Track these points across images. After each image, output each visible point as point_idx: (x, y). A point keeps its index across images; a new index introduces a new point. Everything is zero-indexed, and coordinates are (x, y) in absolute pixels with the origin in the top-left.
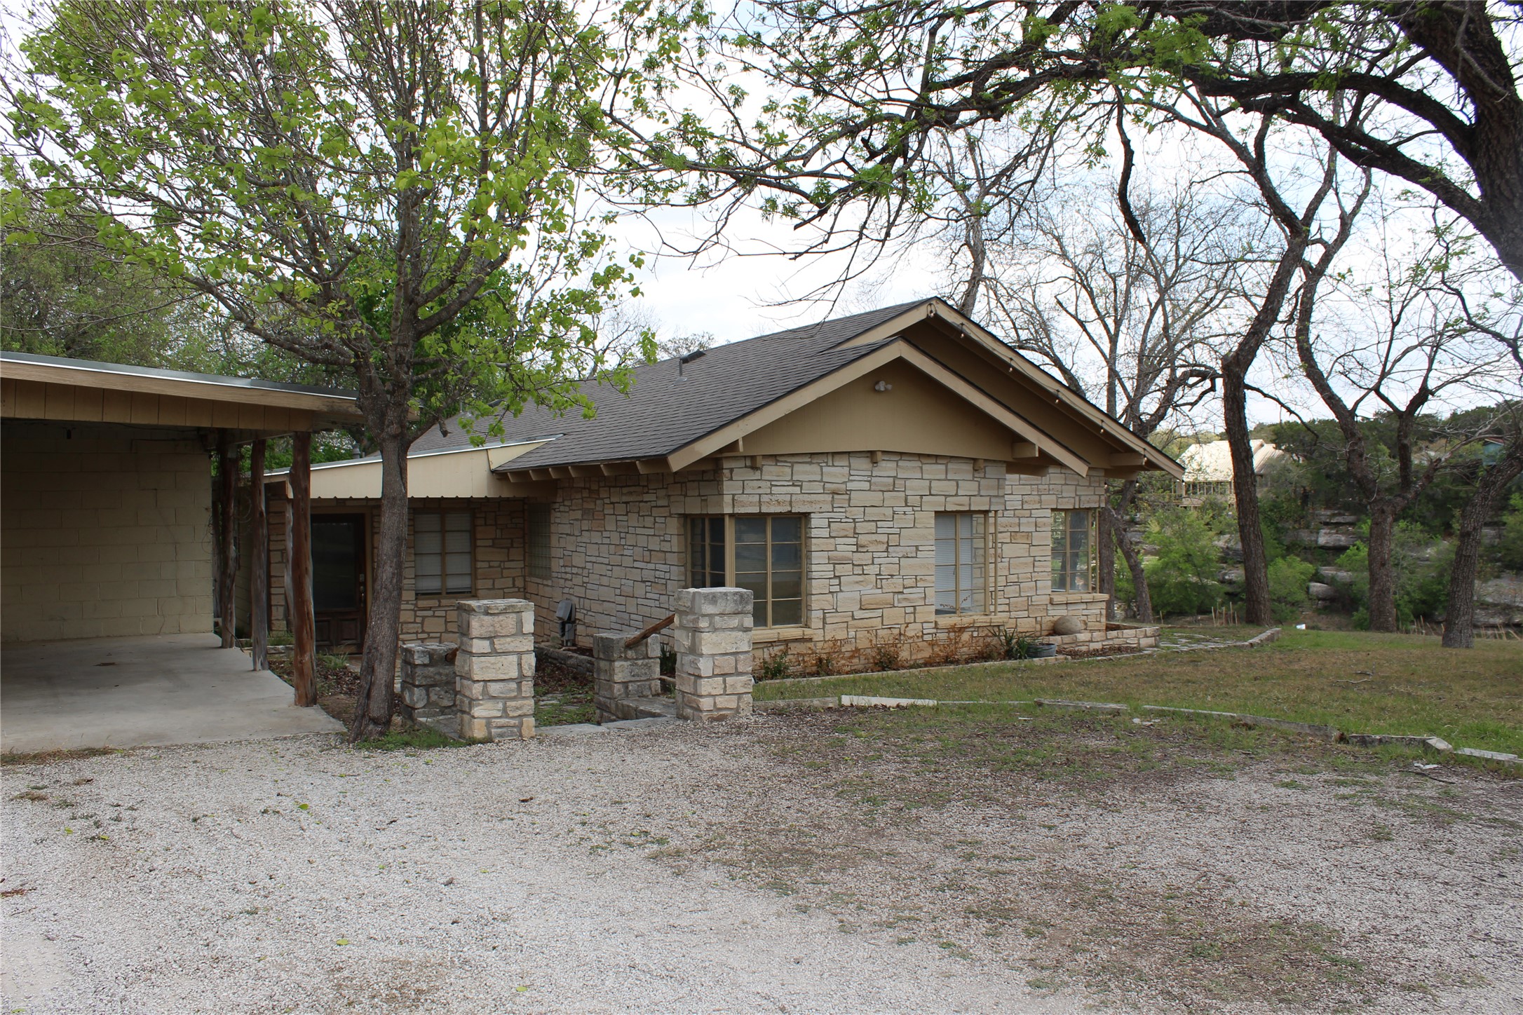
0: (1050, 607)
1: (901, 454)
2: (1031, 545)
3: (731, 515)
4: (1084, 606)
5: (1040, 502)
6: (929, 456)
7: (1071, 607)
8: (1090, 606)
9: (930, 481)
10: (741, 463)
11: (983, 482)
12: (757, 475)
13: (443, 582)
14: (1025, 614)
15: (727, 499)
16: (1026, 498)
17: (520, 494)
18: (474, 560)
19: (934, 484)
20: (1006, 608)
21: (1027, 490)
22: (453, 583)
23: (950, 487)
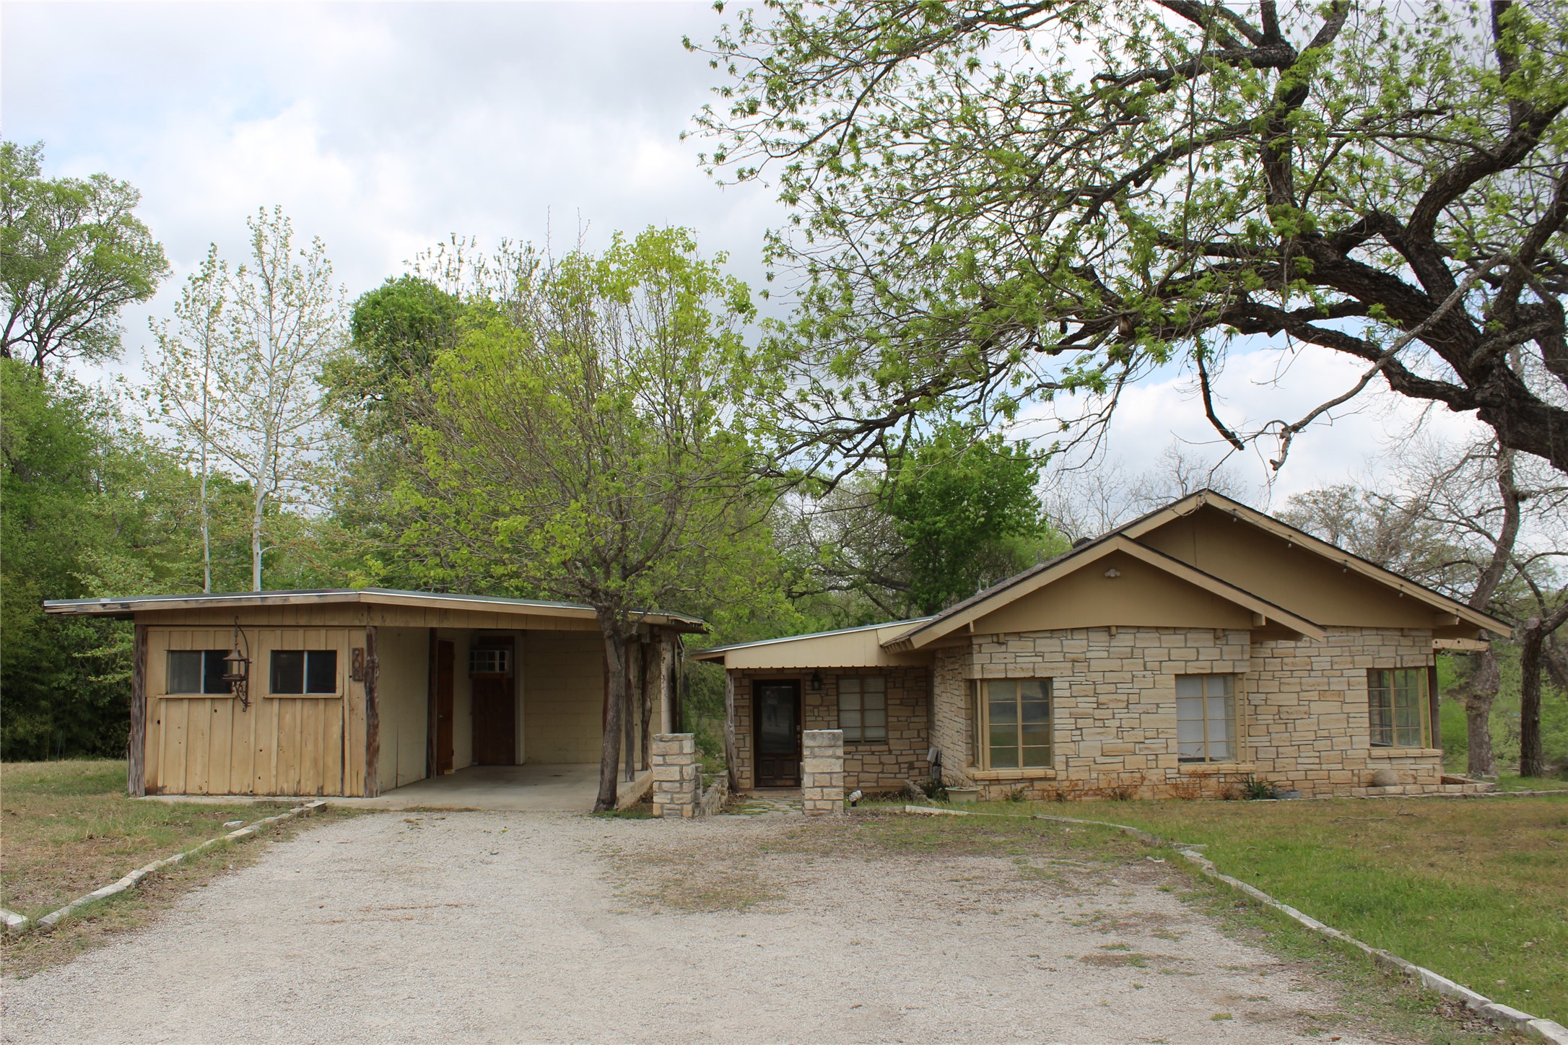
0: (1368, 761)
1: (1138, 628)
2: (1344, 702)
3: (982, 680)
4: (1412, 761)
5: (1353, 662)
6: (1167, 628)
7: (1394, 762)
8: (1418, 761)
9: (1169, 649)
10: (989, 640)
11: (1225, 648)
12: (1003, 648)
13: (863, 733)
14: (1340, 766)
15: (977, 668)
16: (1336, 659)
17: (903, 664)
18: (887, 716)
19: (1172, 651)
20: (1317, 761)
21: (1337, 651)
22: (871, 734)
23: (1191, 654)
